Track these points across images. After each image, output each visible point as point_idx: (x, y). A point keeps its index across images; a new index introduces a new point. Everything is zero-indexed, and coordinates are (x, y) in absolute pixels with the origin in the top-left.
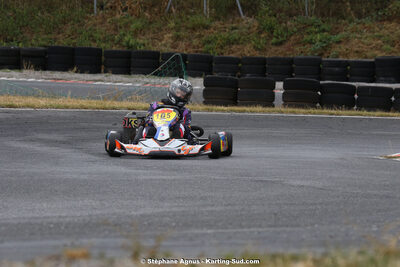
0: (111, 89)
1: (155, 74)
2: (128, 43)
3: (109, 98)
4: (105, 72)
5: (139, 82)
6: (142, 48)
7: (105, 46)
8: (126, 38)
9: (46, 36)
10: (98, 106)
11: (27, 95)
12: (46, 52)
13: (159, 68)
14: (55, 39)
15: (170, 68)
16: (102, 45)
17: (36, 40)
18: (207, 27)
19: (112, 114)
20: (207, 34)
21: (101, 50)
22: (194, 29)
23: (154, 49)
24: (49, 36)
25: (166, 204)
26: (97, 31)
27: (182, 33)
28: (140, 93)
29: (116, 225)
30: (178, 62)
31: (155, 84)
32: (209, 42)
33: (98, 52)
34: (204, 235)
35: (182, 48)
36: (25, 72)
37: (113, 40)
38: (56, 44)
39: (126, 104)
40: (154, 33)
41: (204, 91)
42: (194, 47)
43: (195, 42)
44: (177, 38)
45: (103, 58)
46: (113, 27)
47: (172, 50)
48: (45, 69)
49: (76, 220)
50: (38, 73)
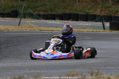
0: (82, 26)
1: (95, 21)
2: (87, 12)
3: (81, 28)
4: (80, 21)
5: (90, 24)
6: (91, 13)
7: (80, 13)
8: (86, 11)
9: (62, 10)
10: (78, 31)
11: (57, 27)
12: (62, 15)
13: (96, 20)
14: (65, 11)
15: (99, 20)
16: (79, 13)
17: (60, 11)
18: (110, 7)
19: (82, 33)
20: (111, 9)
21: (79, 14)
22: (107, 8)
23: (94, 14)
24: (64, 10)
25: (99, 60)
26: (78, 9)
27: (103, 9)
28: (91, 27)
29: (84, 66)
30: (102, 18)
31: (95, 24)
32: (111, 12)
33: (78, 15)
34: (111, 69)
35: (103, 14)
36: (56, 21)
37: (82, 11)
38: (66, 12)
39: (86, 30)
40: (95, 9)
41: (110, 26)
42: (107, 13)
43: (107, 12)
44: (102, 11)
45: (79, 17)
46: (82, 7)
47: (100, 14)
48: (62, 20)
49: (72, 64)
50: (60, 21)
